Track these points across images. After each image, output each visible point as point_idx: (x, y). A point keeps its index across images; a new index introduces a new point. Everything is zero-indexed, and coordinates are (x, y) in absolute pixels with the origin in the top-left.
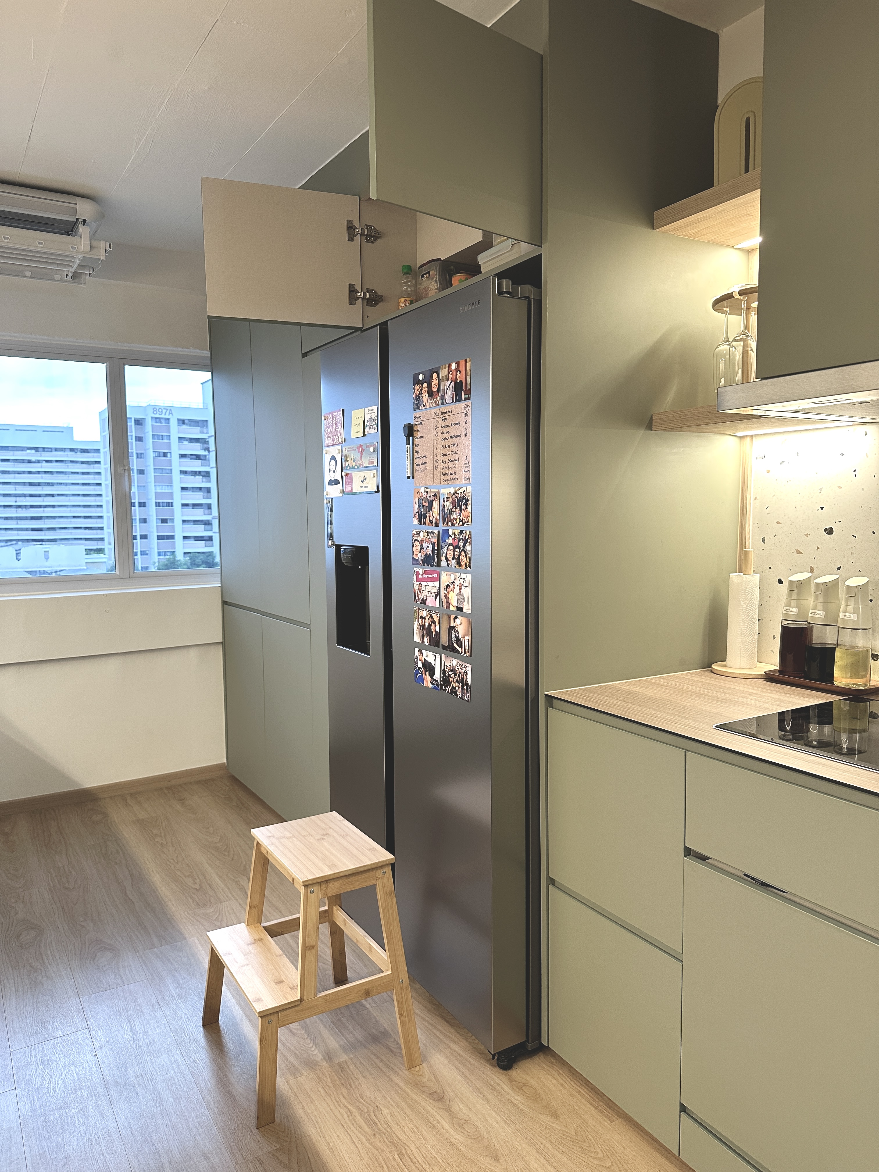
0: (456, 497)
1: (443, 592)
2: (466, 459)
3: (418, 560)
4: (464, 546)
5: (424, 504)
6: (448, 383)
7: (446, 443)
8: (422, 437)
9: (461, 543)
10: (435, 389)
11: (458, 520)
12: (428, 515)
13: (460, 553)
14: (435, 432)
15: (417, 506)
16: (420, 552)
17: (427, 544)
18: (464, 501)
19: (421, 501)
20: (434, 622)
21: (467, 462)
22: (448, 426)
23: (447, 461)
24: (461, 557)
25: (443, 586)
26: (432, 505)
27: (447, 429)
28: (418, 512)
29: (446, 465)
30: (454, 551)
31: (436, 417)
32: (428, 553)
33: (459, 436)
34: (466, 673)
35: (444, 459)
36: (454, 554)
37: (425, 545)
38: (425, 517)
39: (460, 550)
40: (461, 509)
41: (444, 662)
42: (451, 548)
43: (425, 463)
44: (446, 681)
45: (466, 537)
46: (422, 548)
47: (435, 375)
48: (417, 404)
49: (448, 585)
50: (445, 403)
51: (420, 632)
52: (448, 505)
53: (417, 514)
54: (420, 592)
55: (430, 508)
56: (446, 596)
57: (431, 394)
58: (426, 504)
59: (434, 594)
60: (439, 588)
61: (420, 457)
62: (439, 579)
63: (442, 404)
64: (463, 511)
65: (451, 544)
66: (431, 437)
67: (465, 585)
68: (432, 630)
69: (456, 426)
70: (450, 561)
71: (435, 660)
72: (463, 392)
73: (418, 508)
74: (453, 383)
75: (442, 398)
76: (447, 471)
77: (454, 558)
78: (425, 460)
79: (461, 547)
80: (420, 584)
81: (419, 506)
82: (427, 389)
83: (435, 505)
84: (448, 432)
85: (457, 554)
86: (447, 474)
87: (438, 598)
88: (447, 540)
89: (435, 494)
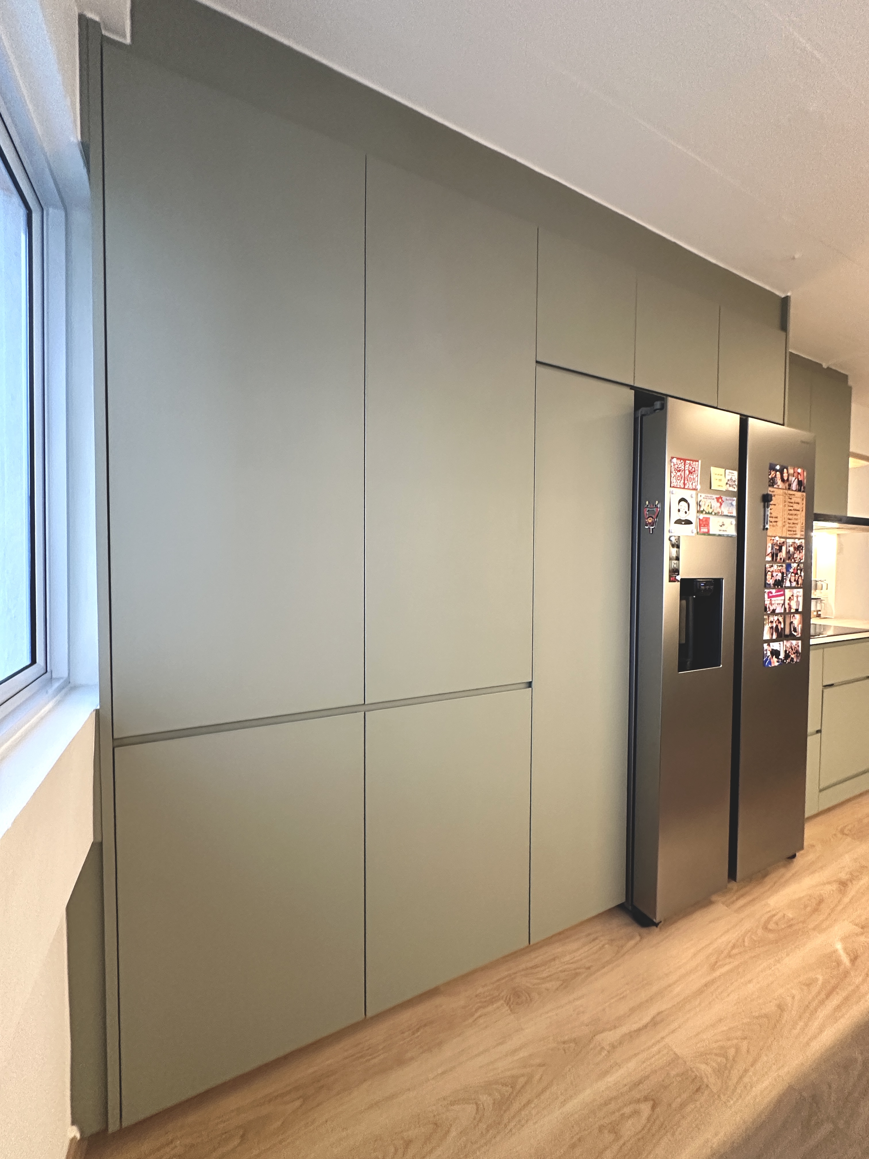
0: (796, 545)
1: (787, 602)
2: (802, 524)
3: (770, 584)
4: (801, 573)
5: (775, 547)
6: (794, 478)
7: (791, 512)
8: (775, 505)
9: (799, 572)
10: (786, 478)
11: (798, 558)
12: (779, 555)
13: (798, 577)
14: (784, 505)
15: (770, 548)
16: (771, 579)
17: (776, 573)
18: (801, 548)
19: (773, 546)
20: (780, 623)
21: (802, 526)
22: (792, 503)
23: (791, 524)
24: (799, 580)
25: (787, 598)
26: (782, 549)
27: (791, 505)
28: (771, 553)
29: (790, 525)
30: (795, 576)
31: (785, 495)
32: (777, 579)
33: (799, 510)
34: (798, 646)
35: (790, 521)
36: (795, 578)
37: (775, 574)
38: (777, 556)
39: (799, 576)
40: (800, 552)
41: (786, 645)
42: (793, 575)
43: (776, 522)
44: (787, 656)
45: (801, 568)
46: (772, 576)
47: (785, 470)
48: (772, 483)
49: (790, 598)
50: (791, 489)
51: (770, 632)
52: (792, 549)
53: (771, 554)
54: (771, 605)
55: (780, 550)
56: (789, 604)
57: (783, 480)
58: (778, 548)
59: (781, 605)
60: (784, 600)
61: (772, 517)
62: (784, 595)
63: (789, 489)
64: (801, 553)
65: (792, 573)
66: (781, 506)
67: (800, 595)
68: (779, 628)
69: (797, 504)
70: (792, 582)
71: (780, 646)
72: (802, 487)
73: (771, 550)
74: (796, 480)
75: (790, 485)
76: (791, 529)
77: (795, 580)
78: (776, 520)
79: (799, 574)
80: (771, 600)
81: (772, 549)
82: (780, 476)
83: (784, 548)
84: (792, 506)
85: (797, 578)
86: (791, 531)
87: (783, 606)
88: (790, 570)
89: (783, 543)
